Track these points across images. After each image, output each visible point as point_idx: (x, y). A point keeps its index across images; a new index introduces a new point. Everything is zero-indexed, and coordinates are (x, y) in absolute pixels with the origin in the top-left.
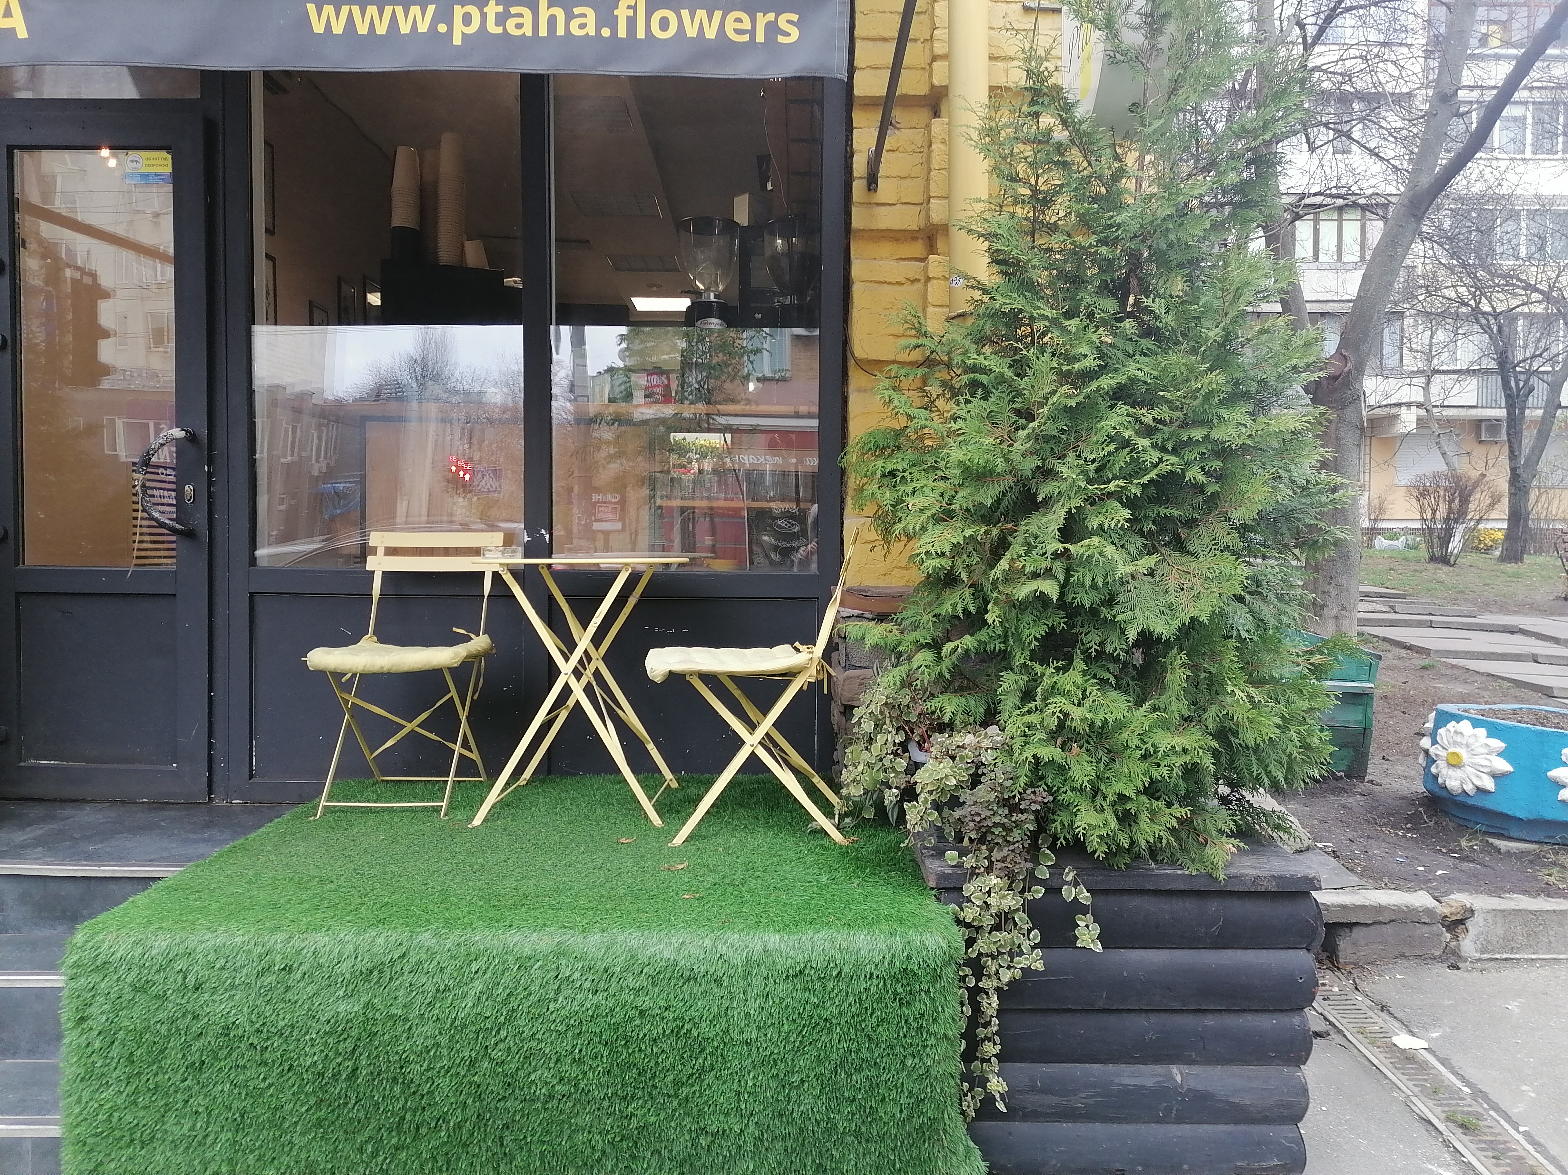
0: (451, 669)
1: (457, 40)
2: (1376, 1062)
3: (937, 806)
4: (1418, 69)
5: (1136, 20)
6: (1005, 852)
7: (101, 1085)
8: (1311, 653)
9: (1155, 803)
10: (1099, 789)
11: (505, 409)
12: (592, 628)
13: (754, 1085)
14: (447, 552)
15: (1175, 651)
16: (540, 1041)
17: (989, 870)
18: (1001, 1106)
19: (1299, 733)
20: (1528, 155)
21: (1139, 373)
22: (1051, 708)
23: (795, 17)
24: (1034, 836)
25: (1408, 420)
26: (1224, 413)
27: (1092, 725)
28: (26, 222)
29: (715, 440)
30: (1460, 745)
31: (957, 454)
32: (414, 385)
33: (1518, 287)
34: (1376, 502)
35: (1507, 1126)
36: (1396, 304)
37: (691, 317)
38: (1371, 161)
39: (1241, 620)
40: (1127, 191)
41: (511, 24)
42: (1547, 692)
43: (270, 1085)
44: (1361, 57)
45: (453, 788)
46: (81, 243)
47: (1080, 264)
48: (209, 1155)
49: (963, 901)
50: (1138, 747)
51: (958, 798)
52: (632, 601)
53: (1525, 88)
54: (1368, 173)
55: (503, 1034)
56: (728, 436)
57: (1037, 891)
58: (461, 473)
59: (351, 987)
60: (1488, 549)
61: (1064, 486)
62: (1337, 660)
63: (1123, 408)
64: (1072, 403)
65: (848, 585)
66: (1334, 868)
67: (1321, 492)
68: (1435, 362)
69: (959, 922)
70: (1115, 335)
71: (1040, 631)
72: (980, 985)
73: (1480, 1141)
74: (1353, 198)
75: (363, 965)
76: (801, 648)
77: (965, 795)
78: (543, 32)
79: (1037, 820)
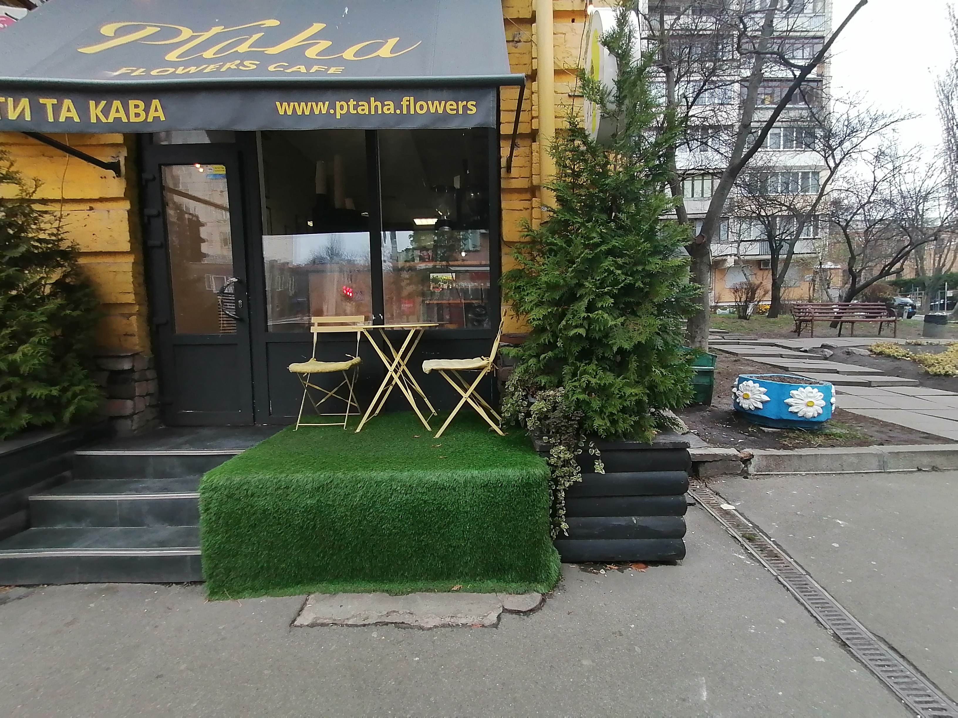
0: (345, 370)
1: (338, 117)
2: (714, 515)
3: (539, 419)
4: (735, 114)
5: (613, 99)
6: (566, 437)
7: (216, 534)
8: (687, 355)
9: (625, 416)
10: (603, 411)
11: (364, 266)
12: (401, 353)
13: (469, 528)
14: (342, 324)
15: (632, 355)
16: (386, 513)
17: (560, 444)
18: (566, 534)
19: (681, 386)
20: (781, 149)
21: (617, 244)
22: (583, 379)
23: (474, 103)
24: (578, 430)
25: (730, 262)
26: (650, 259)
27: (600, 385)
28: (168, 195)
29: (448, 276)
30: (748, 390)
31: (544, 279)
32: (328, 258)
33: (777, 204)
34: (717, 295)
35: (766, 538)
36: (725, 214)
37: (437, 226)
38: (715, 154)
39: (659, 343)
40: (609, 170)
41: (359, 109)
42: (786, 369)
43: (282, 532)
44: (712, 110)
45: (348, 417)
46: (192, 204)
47: (593, 201)
48: (259, 560)
49: (550, 456)
50: (618, 394)
51: (547, 416)
52: (416, 342)
53: (778, 121)
54: (714, 159)
55: (371, 510)
56: (454, 274)
57: (580, 451)
58: (348, 293)
59: (312, 494)
60: (763, 313)
61: (587, 290)
62: (696, 357)
63: (610, 258)
64: (590, 257)
65: (503, 333)
66: (698, 440)
67: (690, 291)
68: (742, 237)
69: (549, 464)
70: (606, 229)
71: (579, 349)
72: (557, 488)
73: (756, 545)
74: (707, 170)
75: (316, 485)
76: (484, 358)
77: (550, 415)
78: (373, 112)
79: (579, 424)
